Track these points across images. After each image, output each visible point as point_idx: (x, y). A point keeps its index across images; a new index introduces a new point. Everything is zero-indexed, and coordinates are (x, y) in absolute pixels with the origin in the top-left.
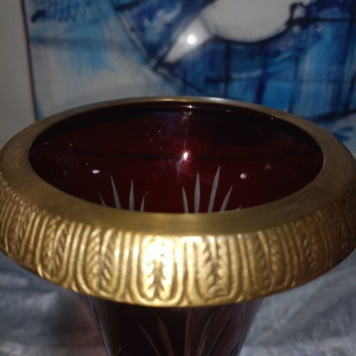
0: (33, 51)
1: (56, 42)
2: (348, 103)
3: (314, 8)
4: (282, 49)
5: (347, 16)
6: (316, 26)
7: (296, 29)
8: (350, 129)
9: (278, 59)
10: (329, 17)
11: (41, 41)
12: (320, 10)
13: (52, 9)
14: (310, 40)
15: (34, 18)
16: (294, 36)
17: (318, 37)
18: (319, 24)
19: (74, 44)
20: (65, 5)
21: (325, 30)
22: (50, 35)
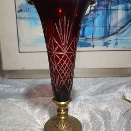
0: (18, 21)
1: (25, 18)
2: (109, 33)
3: (97, 7)
4: (89, 18)
5: (106, 9)
6: (98, 12)
7: (92, 12)
8: (110, 41)
9: (88, 21)
10: (101, 9)
11: (20, 18)
12: (98, 7)
13: (24, 9)
14: (96, 15)
15: (19, 12)
16: (92, 14)
17: (98, 15)
18: (98, 11)
19: (30, 19)
20: (28, 8)
21: (100, 13)
22: (23, 16)
